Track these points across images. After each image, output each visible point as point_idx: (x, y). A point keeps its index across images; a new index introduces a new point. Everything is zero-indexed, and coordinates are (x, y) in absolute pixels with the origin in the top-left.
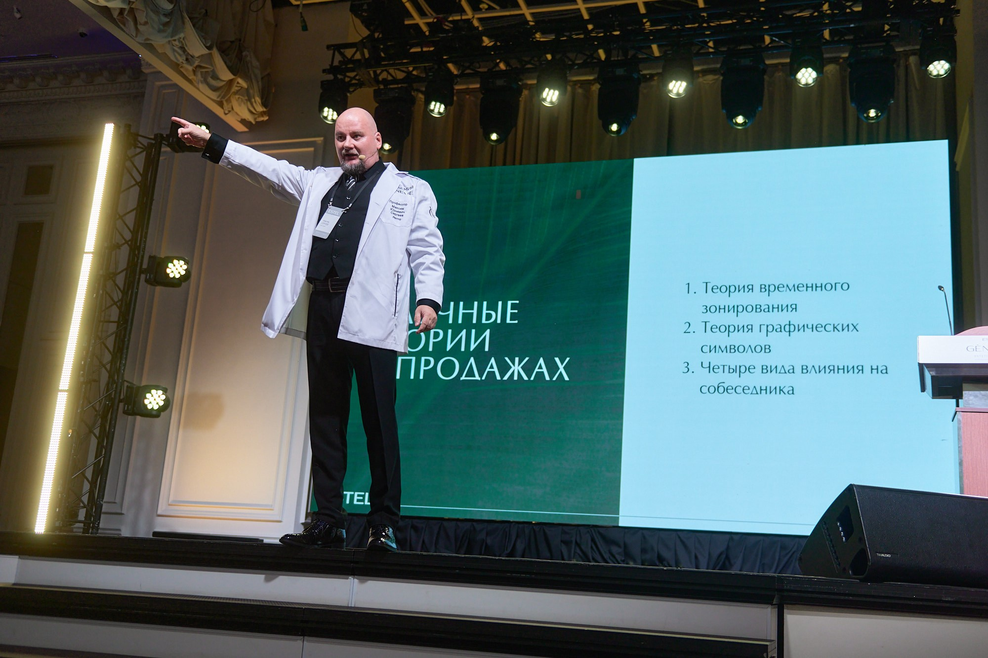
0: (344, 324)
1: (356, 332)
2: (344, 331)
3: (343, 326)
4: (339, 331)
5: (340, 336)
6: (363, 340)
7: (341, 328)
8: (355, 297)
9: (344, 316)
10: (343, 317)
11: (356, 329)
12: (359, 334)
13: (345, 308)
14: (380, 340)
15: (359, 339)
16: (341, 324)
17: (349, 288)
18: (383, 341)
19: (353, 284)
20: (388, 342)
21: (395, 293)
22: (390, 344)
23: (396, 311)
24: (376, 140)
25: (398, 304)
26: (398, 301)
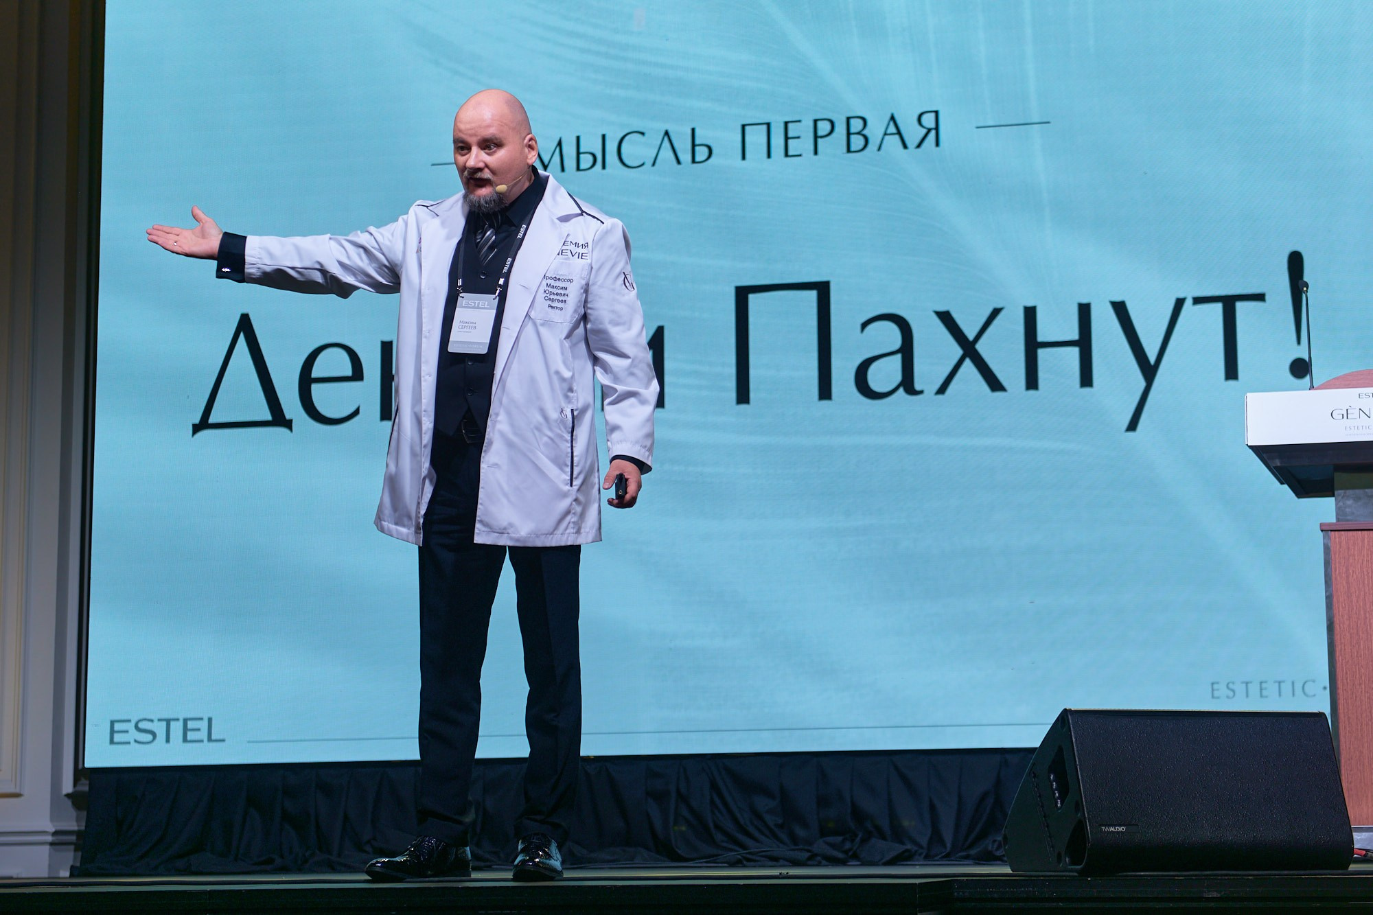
0: (484, 518)
1: (505, 529)
2: (484, 529)
3: (481, 521)
4: (476, 531)
5: (478, 539)
6: (518, 540)
7: (478, 525)
8: (497, 464)
9: (481, 504)
10: (479, 506)
11: (504, 524)
12: (509, 531)
13: (481, 490)
14: (547, 535)
15: (511, 539)
16: (477, 518)
17: (485, 451)
18: (551, 534)
19: (491, 443)
20: (562, 534)
21: (570, 445)
22: (566, 535)
23: (574, 476)
24: (526, 150)
25: (575, 464)
26: (575, 459)
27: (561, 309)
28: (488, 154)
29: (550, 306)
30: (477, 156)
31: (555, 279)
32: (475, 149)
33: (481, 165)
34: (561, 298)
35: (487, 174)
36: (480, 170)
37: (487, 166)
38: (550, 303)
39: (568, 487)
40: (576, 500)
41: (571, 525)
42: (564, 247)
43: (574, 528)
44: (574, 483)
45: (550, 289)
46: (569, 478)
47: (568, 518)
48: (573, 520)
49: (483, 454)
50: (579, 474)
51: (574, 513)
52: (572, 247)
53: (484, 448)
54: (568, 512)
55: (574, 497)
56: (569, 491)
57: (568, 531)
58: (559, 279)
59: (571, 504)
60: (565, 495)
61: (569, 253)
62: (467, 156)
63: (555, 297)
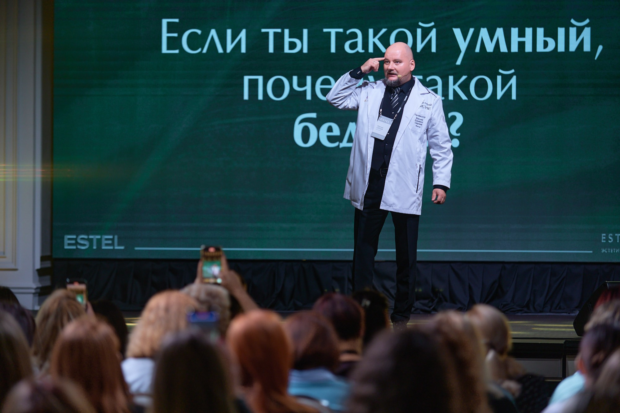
0: (384, 200)
1: (392, 205)
2: (384, 204)
3: (383, 201)
4: (381, 204)
5: (381, 208)
6: (396, 210)
7: (382, 202)
8: (392, 181)
9: (384, 195)
10: (383, 196)
11: (391, 203)
12: (393, 206)
13: (384, 190)
14: (407, 209)
15: (393, 209)
16: (382, 200)
17: (387, 176)
18: (408, 209)
19: (390, 173)
20: (412, 210)
21: (418, 178)
22: (413, 211)
23: (418, 189)
24: (410, 65)
25: (419, 185)
26: (419, 183)
27: (420, 127)
28: (396, 65)
29: (416, 126)
30: (392, 65)
31: (419, 116)
32: (392, 62)
33: (393, 69)
34: (420, 123)
35: (395, 72)
36: (393, 70)
37: (395, 69)
38: (416, 124)
39: (415, 193)
40: (418, 198)
41: (415, 207)
42: (423, 104)
43: (416, 208)
44: (418, 192)
45: (417, 120)
46: (416, 190)
47: (415, 204)
48: (416, 205)
49: (387, 177)
50: (420, 189)
51: (417, 203)
52: (426, 105)
53: (387, 175)
54: (415, 202)
55: (417, 197)
56: (416, 194)
57: (414, 209)
58: (420, 116)
59: (416, 199)
60: (414, 196)
61: (425, 107)
62: (388, 65)
63: (419, 123)
